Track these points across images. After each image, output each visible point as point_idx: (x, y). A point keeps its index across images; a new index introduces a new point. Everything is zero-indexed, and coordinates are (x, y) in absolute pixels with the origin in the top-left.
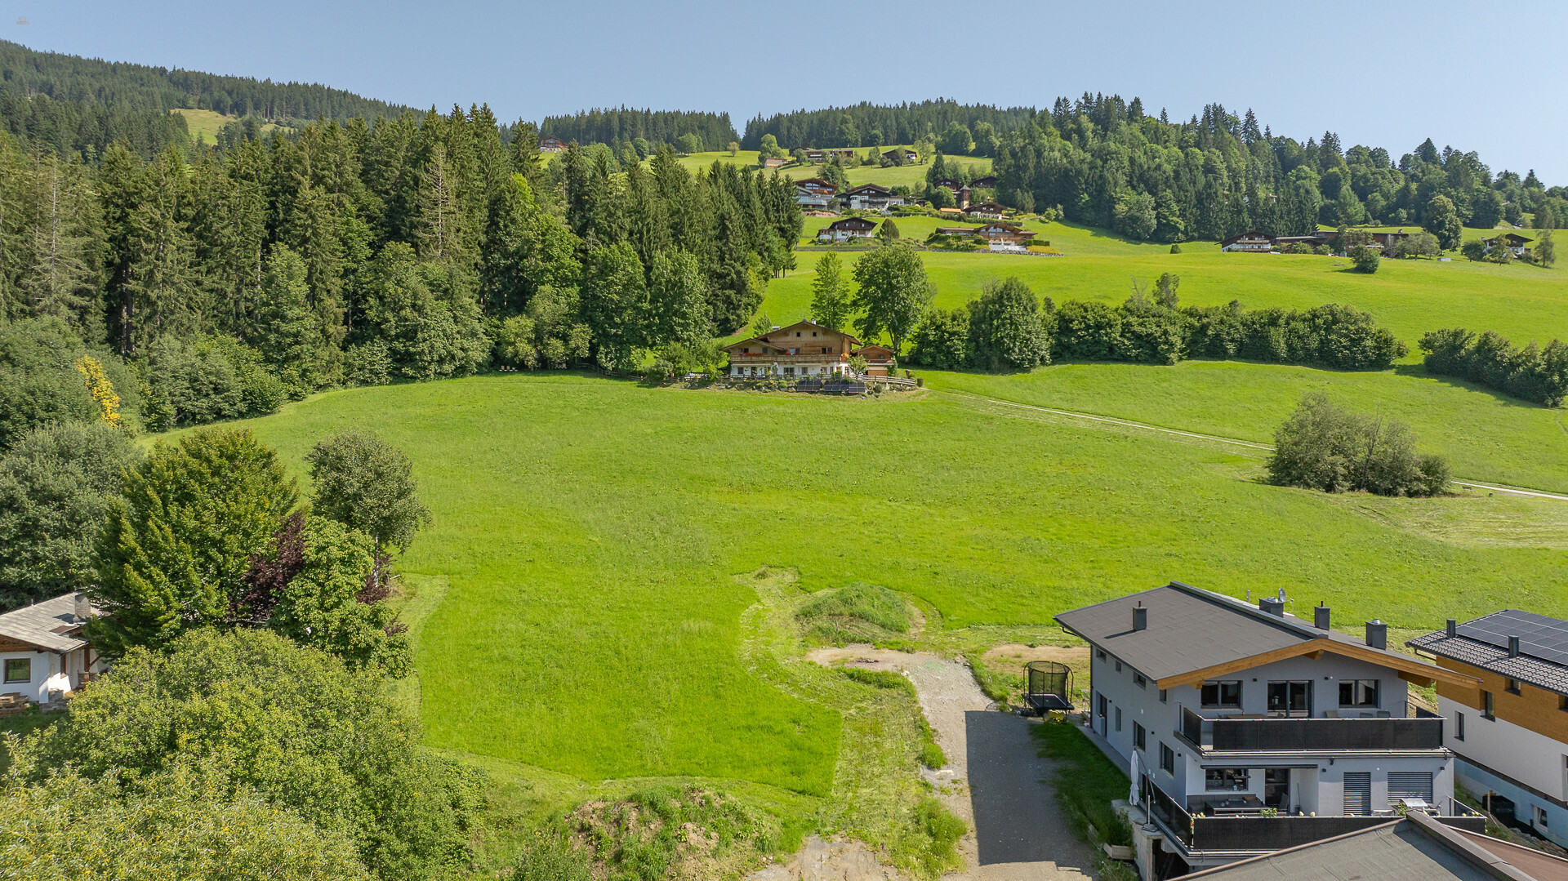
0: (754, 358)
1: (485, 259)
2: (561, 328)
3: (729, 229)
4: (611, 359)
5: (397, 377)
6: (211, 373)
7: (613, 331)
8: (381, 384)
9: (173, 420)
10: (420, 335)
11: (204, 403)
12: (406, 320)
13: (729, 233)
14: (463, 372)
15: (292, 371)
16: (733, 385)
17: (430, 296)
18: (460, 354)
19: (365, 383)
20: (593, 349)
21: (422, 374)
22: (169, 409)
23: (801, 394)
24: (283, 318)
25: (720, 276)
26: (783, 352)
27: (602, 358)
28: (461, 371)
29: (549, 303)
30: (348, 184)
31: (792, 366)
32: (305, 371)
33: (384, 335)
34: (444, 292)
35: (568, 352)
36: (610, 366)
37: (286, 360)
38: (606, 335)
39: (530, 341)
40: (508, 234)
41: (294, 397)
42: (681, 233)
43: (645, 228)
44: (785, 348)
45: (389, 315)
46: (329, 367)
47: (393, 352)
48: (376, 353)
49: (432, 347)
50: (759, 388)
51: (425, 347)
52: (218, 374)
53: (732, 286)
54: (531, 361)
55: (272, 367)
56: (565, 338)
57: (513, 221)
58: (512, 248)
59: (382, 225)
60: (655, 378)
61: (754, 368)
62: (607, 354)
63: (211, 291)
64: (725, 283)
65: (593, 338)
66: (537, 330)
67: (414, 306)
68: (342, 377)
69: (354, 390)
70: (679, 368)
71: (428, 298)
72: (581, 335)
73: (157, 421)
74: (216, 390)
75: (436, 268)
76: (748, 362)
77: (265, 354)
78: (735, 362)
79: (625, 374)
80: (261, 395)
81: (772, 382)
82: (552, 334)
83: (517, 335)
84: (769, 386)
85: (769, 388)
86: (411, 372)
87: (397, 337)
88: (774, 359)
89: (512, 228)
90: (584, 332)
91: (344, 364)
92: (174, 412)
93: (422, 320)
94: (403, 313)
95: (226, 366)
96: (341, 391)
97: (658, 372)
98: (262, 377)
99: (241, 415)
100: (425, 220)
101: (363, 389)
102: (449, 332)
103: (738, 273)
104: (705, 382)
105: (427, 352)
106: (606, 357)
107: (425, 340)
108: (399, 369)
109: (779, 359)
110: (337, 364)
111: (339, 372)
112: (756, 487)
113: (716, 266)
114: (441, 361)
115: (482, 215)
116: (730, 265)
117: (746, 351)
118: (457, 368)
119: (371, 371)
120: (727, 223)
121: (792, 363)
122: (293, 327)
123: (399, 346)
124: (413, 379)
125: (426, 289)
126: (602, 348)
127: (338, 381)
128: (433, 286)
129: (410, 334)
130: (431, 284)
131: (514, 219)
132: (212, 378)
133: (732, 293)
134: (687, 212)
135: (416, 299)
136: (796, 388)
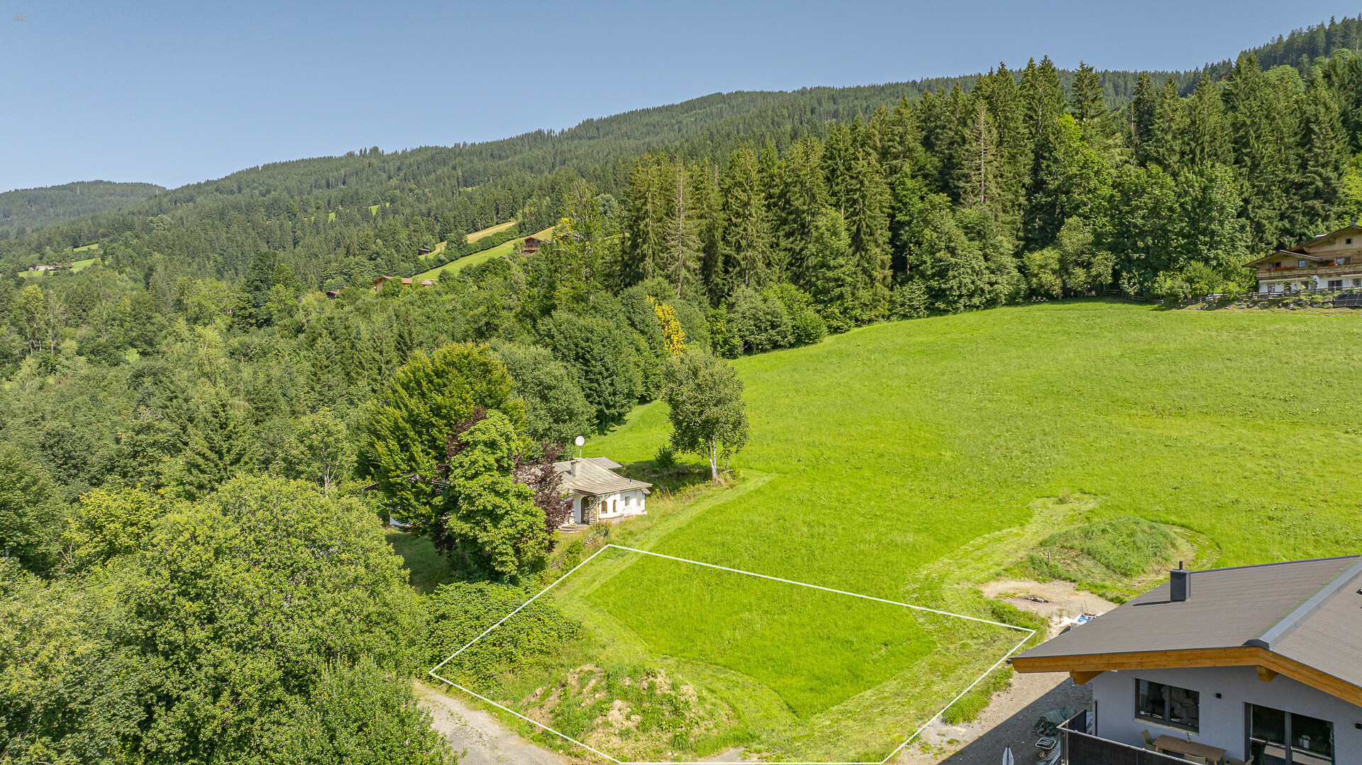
0: (1286, 273)
1: (1029, 200)
2: (1085, 257)
3: (1315, 134)
4: (1134, 284)
5: (933, 311)
6: (768, 314)
7: (1136, 256)
8: (919, 317)
9: (741, 350)
10: (950, 273)
11: (763, 336)
12: (941, 261)
13: (1314, 137)
14: (994, 304)
15: (835, 309)
16: (1255, 303)
17: (964, 238)
18: (987, 288)
19: (905, 317)
20: (1116, 274)
21: (951, 307)
22: (737, 341)
23: (1340, 310)
24: (829, 268)
25: (1300, 186)
26: (1326, 263)
27: (1124, 283)
28: (992, 303)
29: (1074, 235)
30: (910, 150)
31: (1338, 279)
32: (846, 309)
33: (923, 276)
34: (976, 232)
35: (1089, 280)
36: (1132, 291)
37: (831, 300)
38: (1129, 260)
39: (1054, 272)
40: (1051, 174)
41: (835, 330)
42: (1246, 145)
43: (1198, 148)
44: (1329, 258)
45: (927, 258)
46: (874, 304)
47: (930, 289)
48: (915, 291)
49: (960, 283)
50: (1286, 305)
51: (954, 283)
52: (773, 314)
53: (1318, 194)
54: (1057, 290)
55: (820, 307)
56: (1087, 266)
57: (1056, 161)
58: (1052, 185)
59: (936, 180)
60: (1172, 301)
61: (1288, 284)
62: (1130, 279)
63: (786, 249)
64: (1307, 193)
65: (1117, 264)
66: (1062, 261)
67: (947, 248)
68: (887, 313)
69: (895, 323)
70: (1196, 289)
71: (961, 239)
72: (1104, 264)
73: (729, 350)
74: (773, 327)
75: (970, 213)
76: (1277, 277)
77: (814, 296)
78: (1262, 279)
79: (1146, 297)
80: (805, 329)
81: (1302, 297)
82: (1078, 264)
83: (1041, 267)
84: (1299, 304)
85: (1299, 305)
86: (942, 306)
87: (934, 275)
88: (1313, 272)
89: (1054, 168)
90: (1106, 259)
91: (890, 301)
92: (742, 343)
93: (953, 260)
94: (938, 255)
95: (779, 306)
96: (884, 323)
97: (1172, 295)
98: (811, 314)
99: (792, 346)
100: (966, 171)
101: (905, 322)
102: (977, 268)
103: (1326, 181)
104: (1224, 302)
105: (955, 287)
106: (1129, 282)
107: (954, 277)
108: (933, 304)
109: (1319, 272)
110: (883, 302)
111: (883, 308)
112: (1181, 412)
113: (1296, 177)
114: (971, 296)
115: (1026, 161)
116: (1315, 172)
117: (1278, 264)
118: (988, 301)
119: (911, 307)
120: (1313, 126)
121: (1339, 275)
122: (837, 273)
123: (934, 284)
124: (946, 312)
125: (960, 232)
126: (1124, 274)
127: (883, 317)
128: (968, 229)
129: (942, 274)
130: (966, 227)
131: (1056, 159)
132: (769, 317)
133: (1317, 204)
134: (1253, 123)
135: (950, 241)
136: (1333, 303)
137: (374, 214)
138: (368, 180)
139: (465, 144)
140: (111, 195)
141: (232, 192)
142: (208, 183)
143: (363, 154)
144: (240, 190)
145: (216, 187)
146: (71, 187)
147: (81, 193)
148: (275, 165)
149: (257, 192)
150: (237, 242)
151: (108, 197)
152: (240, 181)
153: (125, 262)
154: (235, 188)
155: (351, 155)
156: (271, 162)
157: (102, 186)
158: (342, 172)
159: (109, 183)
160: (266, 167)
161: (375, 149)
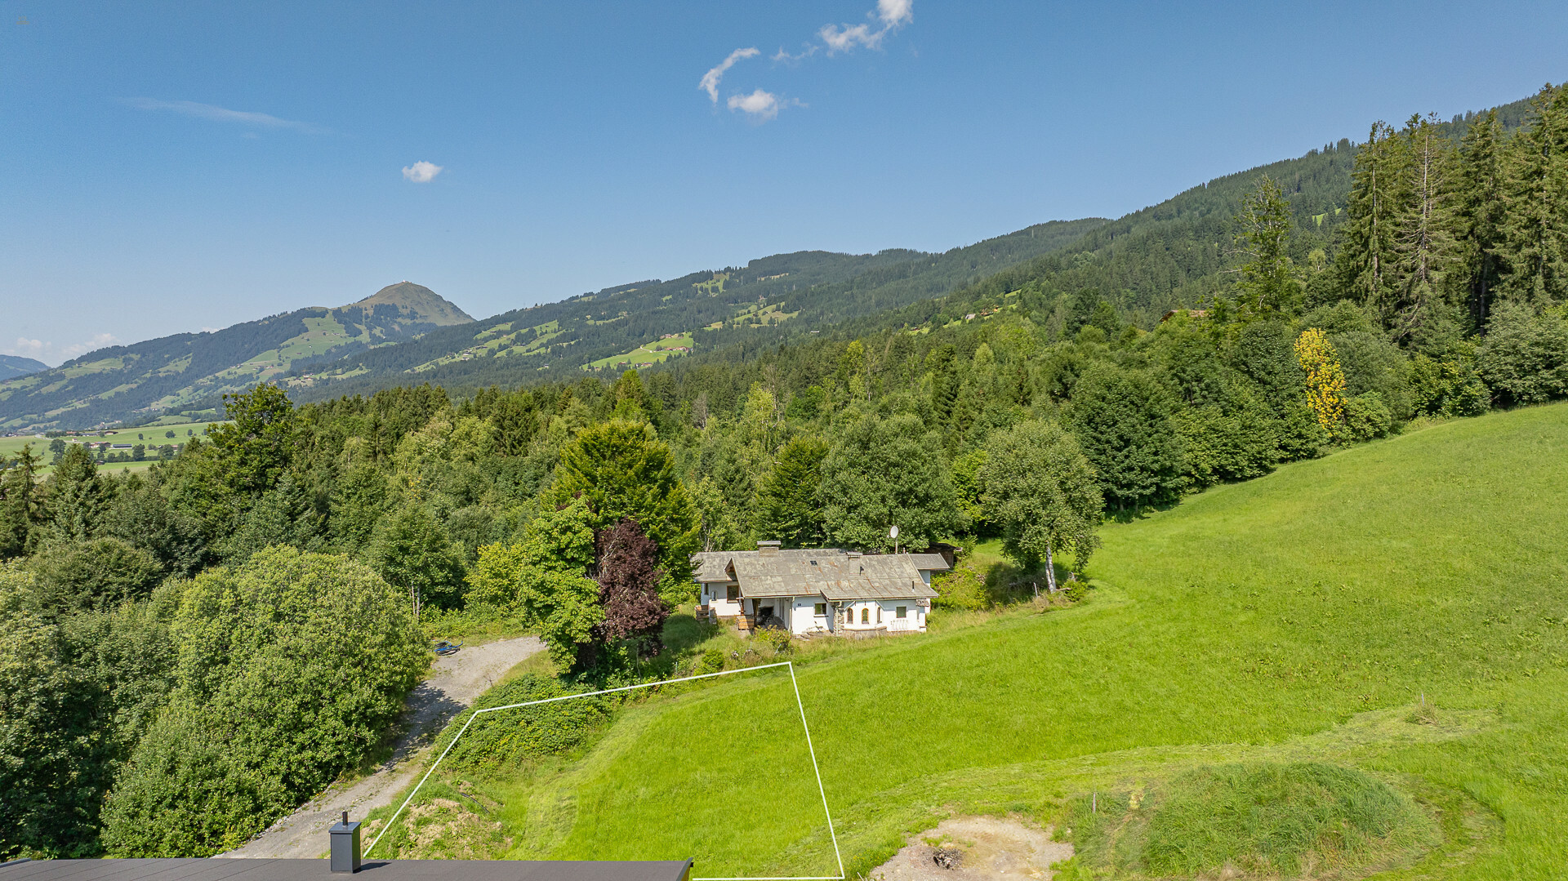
6: (1541, 345)
9: (1486, 402)
22: (1479, 389)
52: (1549, 344)
73: (1464, 404)
74: (1548, 365)
92: (1489, 392)
132: (1542, 350)
137: (1319, 223)
138: (1328, 181)
139: (1469, 114)
140: (1061, 234)
141: (1170, 217)
142: (1147, 210)
143: (1328, 150)
144: (1179, 212)
145: (1155, 213)
146: (1027, 232)
147: (1035, 236)
148: (1222, 179)
149: (1197, 213)
150: (1152, 273)
151: (1059, 237)
152: (1181, 203)
153: (1032, 305)
154: (1174, 212)
155: (1313, 153)
156: (1218, 177)
157: (1054, 226)
158: (1297, 176)
159: (1061, 222)
160: (1213, 183)
161: (1344, 143)
